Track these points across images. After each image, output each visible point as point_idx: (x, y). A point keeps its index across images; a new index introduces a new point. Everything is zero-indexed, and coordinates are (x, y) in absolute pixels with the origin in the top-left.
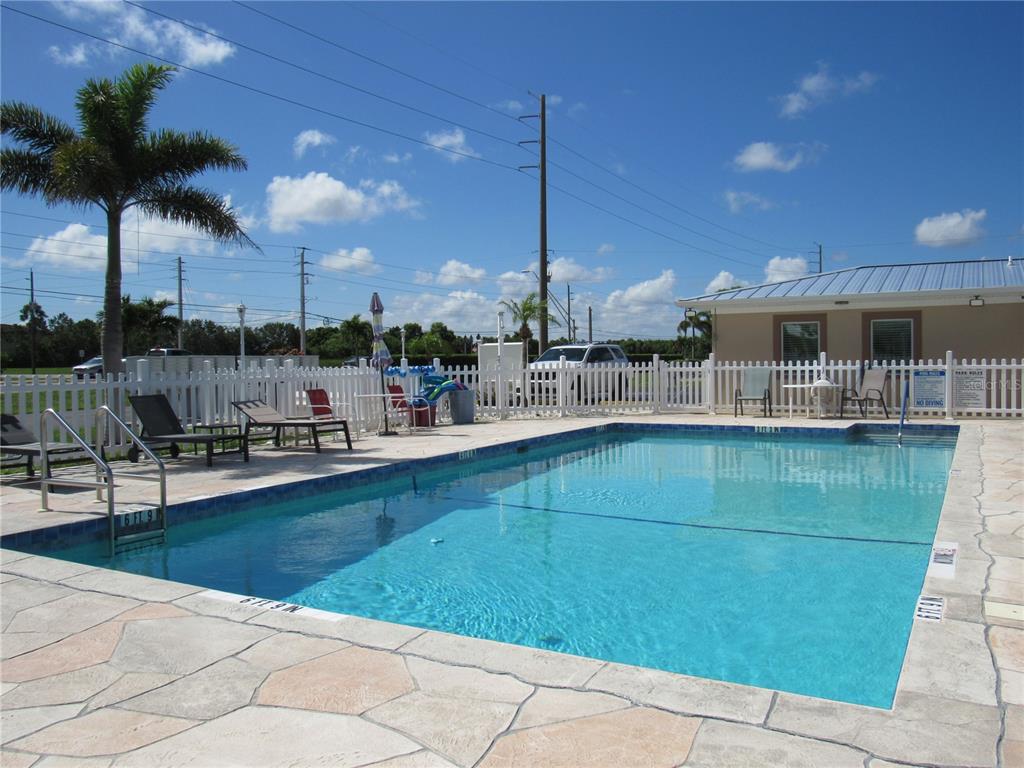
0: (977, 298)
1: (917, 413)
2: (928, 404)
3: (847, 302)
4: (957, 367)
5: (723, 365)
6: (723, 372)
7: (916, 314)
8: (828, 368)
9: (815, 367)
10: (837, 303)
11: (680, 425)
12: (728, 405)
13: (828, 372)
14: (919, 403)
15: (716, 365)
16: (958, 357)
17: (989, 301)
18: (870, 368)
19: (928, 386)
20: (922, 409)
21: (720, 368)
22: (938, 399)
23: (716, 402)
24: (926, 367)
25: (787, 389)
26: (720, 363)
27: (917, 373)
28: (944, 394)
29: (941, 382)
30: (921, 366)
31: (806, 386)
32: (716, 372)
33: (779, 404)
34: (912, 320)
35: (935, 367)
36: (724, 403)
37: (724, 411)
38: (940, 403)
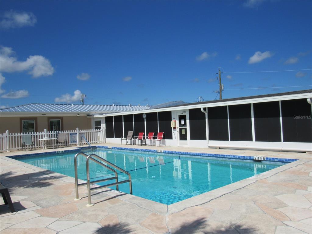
0: (78, 114)
1: (71, 145)
2: (74, 142)
3: (45, 114)
4: (79, 132)
5: (12, 134)
6: (12, 137)
7: (62, 118)
8: (47, 134)
9: (43, 133)
10: (42, 114)
11: (31, 154)
12: (14, 148)
13: (47, 135)
14: (71, 142)
15: (9, 134)
16: (79, 129)
17: (81, 115)
18: (59, 133)
19: (73, 137)
20: (72, 144)
21: (11, 135)
22: (76, 141)
23: (10, 147)
24: (72, 132)
25: (40, 141)
26: (11, 134)
27: (70, 134)
28: (77, 139)
29: (76, 136)
30: (71, 132)
31: (41, 140)
32: (9, 137)
33: (37, 145)
34: (60, 120)
35: (74, 132)
36: (12, 147)
37: (13, 150)
38: (76, 142)
